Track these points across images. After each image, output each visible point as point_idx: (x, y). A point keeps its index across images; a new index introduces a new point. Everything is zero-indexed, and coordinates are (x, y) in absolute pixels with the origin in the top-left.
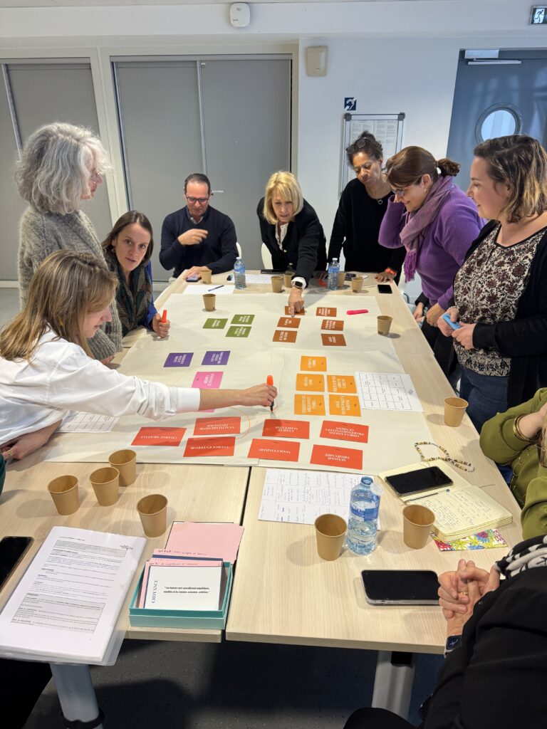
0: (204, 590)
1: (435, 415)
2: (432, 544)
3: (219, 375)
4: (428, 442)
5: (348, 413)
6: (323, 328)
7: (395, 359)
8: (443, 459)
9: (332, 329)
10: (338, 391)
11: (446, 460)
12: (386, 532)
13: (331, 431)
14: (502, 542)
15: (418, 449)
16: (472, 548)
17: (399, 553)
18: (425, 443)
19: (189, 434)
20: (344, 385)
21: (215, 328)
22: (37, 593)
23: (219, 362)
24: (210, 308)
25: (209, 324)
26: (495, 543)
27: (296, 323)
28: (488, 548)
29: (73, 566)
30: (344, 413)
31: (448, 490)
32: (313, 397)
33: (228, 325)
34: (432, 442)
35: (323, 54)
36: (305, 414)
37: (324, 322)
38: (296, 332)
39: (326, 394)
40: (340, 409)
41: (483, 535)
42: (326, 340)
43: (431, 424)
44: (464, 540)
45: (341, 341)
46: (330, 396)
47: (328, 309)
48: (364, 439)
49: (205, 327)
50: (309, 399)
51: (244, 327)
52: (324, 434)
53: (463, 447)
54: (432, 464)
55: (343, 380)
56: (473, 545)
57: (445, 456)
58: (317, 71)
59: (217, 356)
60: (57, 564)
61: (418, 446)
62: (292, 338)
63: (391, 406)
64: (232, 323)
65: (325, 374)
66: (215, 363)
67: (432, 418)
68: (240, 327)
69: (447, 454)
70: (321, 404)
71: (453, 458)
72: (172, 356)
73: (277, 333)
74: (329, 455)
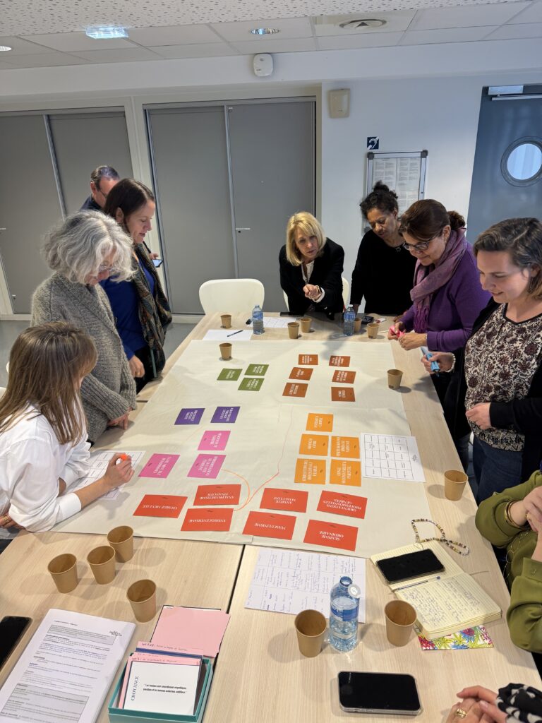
0: (181, 690)
1: (436, 485)
2: (416, 641)
3: (226, 434)
4: (425, 519)
5: (349, 482)
6: (334, 380)
7: (402, 418)
8: (438, 540)
9: (343, 382)
10: (341, 456)
11: (441, 541)
12: (371, 624)
13: (328, 504)
14: (487, 641)
15: (414, 527)
16: (457, 647)
17: (380, 651)
18: (422, 520)
19: (189, 505)
20: (348, 448)
21: (229, 379)
22: (27, 683)
23: (228, 420)
24: (226, 356)
25: (224, 376)
26: (480, 642)
27: (307, 374)
28: (473, 648)
29: (64, 654)
30: (344, 482)
31: (439, 578)
32: (315, 462)
33: (242, 377)
34: (430, 519)
35: (345, 98)
36: (305, 482)
37: (337, 372)
38: (307, 385)
39: (328, 459)
40: (341, 477)
41: (469, 633)
42: (335, 394)
43: (431, 496)
44: (448, 638)
45: (350, 396)
46: (333, 461)
47: (342, 357)
48: (360, 514)
49: (219, 379)
50: (311, 464)
51: (257, 379)
52: (321, 507)
53: (461, 524)
54: (426, 546)
55: (348, 443)
56: (457, 644)
57: (440, 536)
58: (339, 112)
59: (227, 412)
60: (48, 651)
61: (416, 524)
62: (302, 391)
63: (393, 475)
64: (246, 374)
65: (330, 434)
66: (224, 421)
67: (433, 490)
68: (253, 378)
69: (444, 533)
70: (322, 471)
71: (448, 538)
72: (184, 412)
73: (289, 386)
74: (324, 533)
